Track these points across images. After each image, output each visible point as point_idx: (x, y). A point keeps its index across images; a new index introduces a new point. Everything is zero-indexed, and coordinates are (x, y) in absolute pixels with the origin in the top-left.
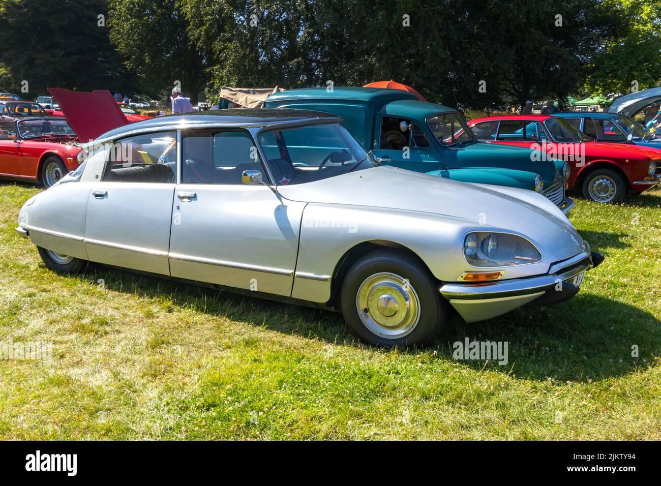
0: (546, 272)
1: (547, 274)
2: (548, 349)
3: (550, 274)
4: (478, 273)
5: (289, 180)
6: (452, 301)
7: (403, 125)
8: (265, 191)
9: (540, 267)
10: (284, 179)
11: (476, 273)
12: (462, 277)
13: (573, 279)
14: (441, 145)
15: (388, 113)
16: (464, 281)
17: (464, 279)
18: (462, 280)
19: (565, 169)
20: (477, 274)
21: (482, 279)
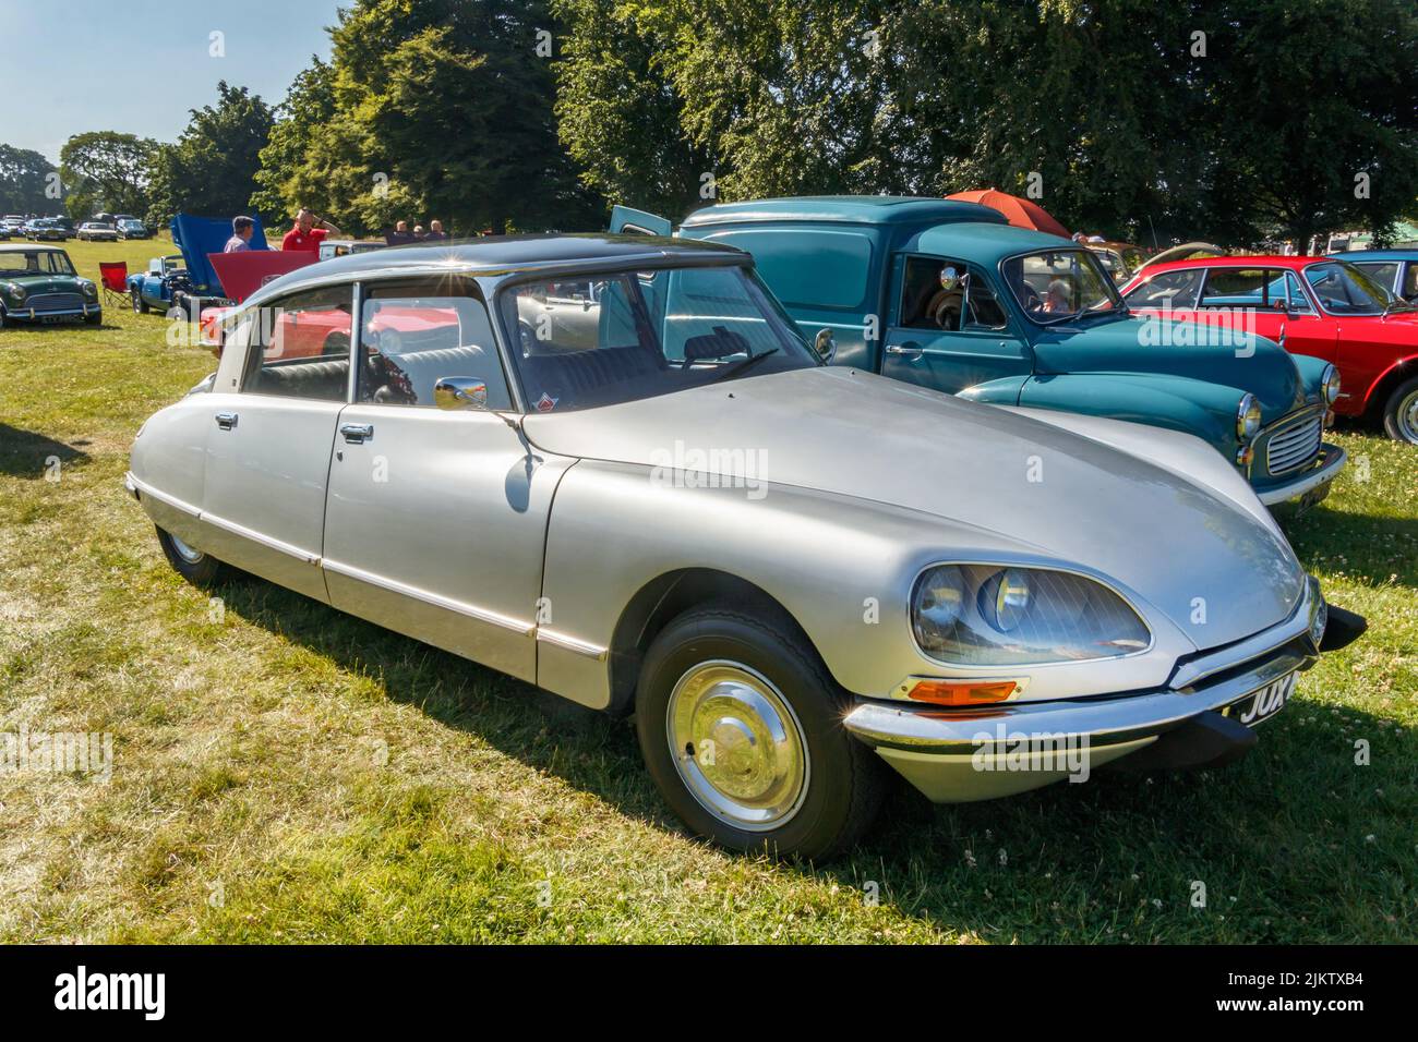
0: (1160, 681)
1: (1164, 689)
2: (1158, 903)
3: (1174, 690)
4: (948, 681)
5: (555, 401)
6: (880, 751)
7: (948, 277)
8: (489, 427)
9: (1147, 666)
10: (545, 397)
11: (942, 681)
12: (904, 689)
13: (1254, 697)
14: (1030, 322)
15: (920, 251)
16: (910, 700)
17: (910, 695)
18: (905, 697)
19: (1326, 380)
20: (945, 685)
21: (957, 700)
